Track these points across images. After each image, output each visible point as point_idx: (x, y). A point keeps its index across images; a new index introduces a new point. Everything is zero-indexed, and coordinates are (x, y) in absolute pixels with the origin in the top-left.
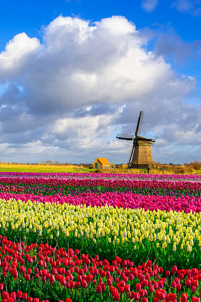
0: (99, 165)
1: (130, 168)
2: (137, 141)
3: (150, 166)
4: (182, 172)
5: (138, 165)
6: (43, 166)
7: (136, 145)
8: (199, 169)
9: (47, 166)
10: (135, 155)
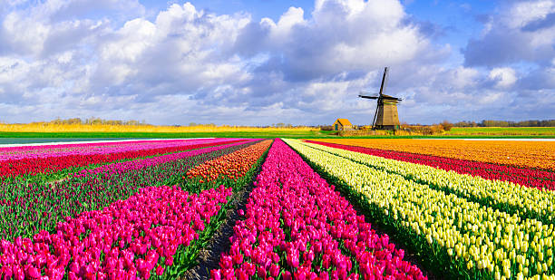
0: (340, 126)
1: (374, 129)
2: (382, 100)
3: (396, 128)
4: (431, 133)
5: (382, 126)
6: (276, 130)
7: (380, 104)
8: (448, 130)
9: (279, 129)
10: (380, 115)
